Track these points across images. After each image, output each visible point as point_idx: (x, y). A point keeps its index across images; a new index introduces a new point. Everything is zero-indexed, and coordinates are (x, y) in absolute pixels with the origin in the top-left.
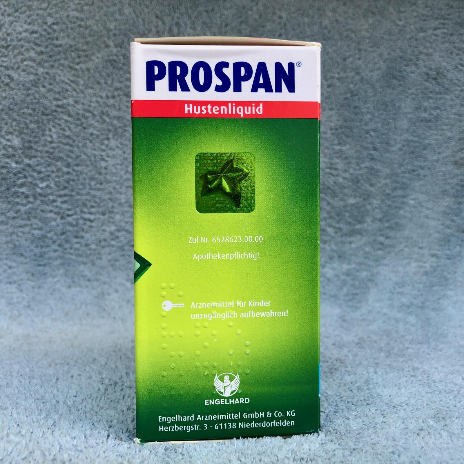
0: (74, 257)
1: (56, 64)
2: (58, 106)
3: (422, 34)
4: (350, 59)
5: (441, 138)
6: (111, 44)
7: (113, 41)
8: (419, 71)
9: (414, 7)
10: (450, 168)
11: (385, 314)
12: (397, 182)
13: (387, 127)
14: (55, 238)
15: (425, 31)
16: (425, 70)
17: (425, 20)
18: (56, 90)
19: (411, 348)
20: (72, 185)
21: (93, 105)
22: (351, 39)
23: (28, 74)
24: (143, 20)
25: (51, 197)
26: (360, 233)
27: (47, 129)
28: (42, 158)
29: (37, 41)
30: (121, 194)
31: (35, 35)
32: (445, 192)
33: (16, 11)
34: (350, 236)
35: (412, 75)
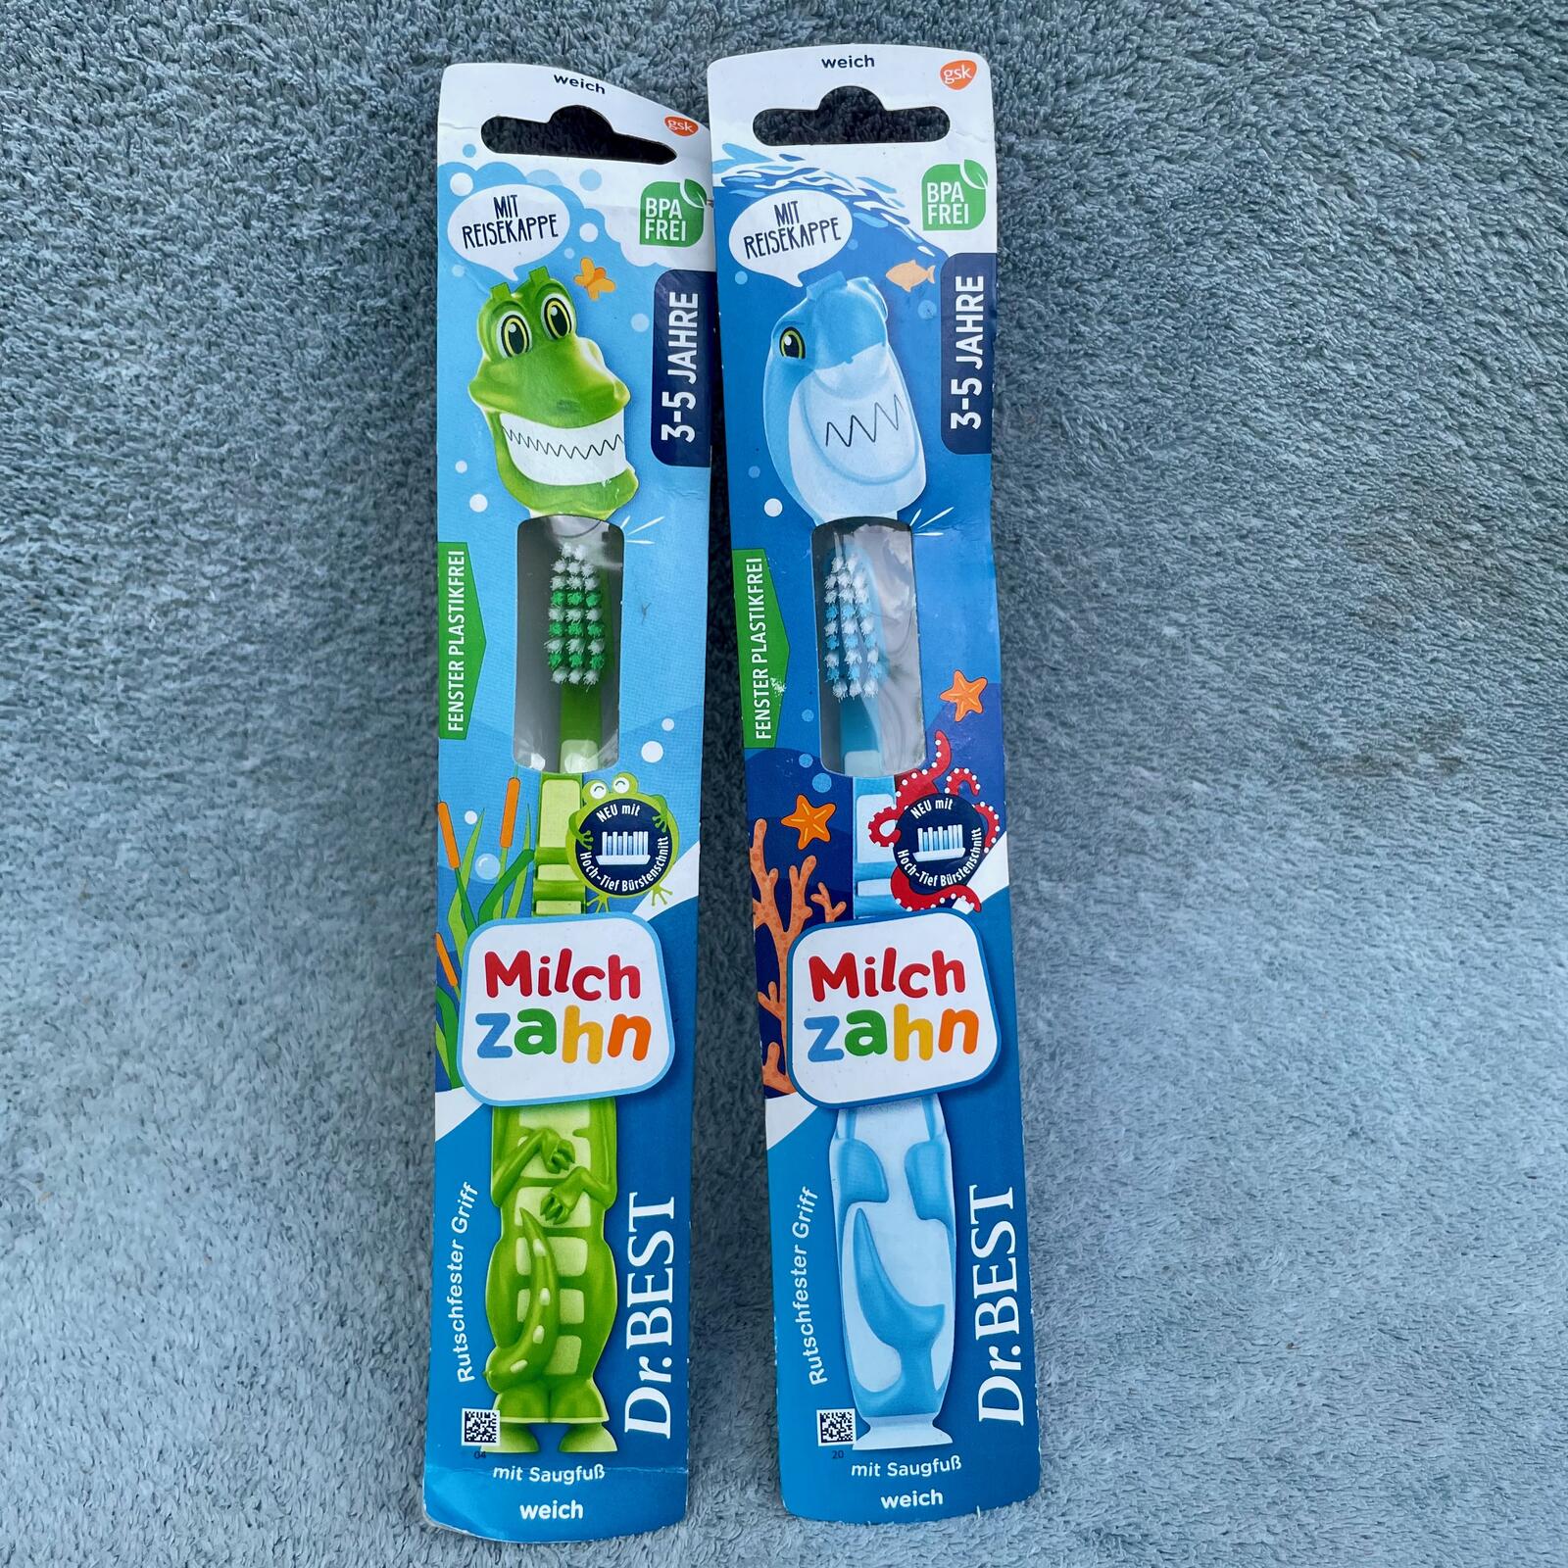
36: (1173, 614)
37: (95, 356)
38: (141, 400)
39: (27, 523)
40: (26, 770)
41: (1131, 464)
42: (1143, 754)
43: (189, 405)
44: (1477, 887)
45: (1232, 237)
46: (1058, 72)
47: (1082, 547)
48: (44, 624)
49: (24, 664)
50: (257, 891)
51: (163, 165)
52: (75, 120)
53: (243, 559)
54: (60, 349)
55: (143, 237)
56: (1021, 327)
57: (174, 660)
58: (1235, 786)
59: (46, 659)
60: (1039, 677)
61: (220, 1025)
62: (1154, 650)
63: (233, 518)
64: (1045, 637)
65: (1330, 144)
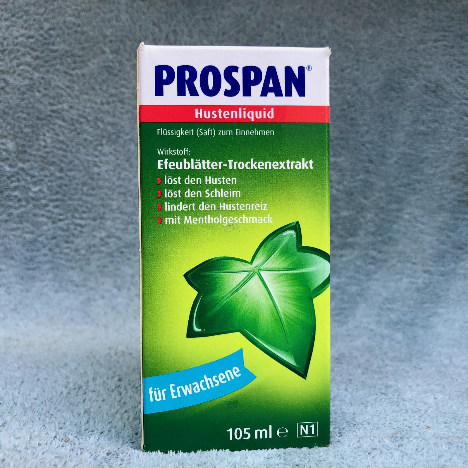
0: (63, 262)
1: (51, 70)
2: (53, 111)
3: (422, 46)
4: (349, 70)
5: (439, 151)
6: (107, 50)
7: (109, 48)
8: (417, 83)
9: (414, 19)
10: (447, 182)
11: (372, 330)
12: (391, 195)
13: (383, 139)
14: (45, 242)
15: (425, 43)
16: (424, 82)
17: (425, 32)
18: (51, 94)
19: (390, 366)
20: (64, 190)
21: (87, 110)
22: (350, 49)
23: (24, 78)
24: (140, 27)
25: (44, 202)
26: (351, 246)
27: (41, 134)
28: (35, 162)
29: (33, 46)
30: (113, 200)
31: (31, 40)
32: (441, 207)
33: (13, 16)
34: (341, 249)
35: (411, 87)
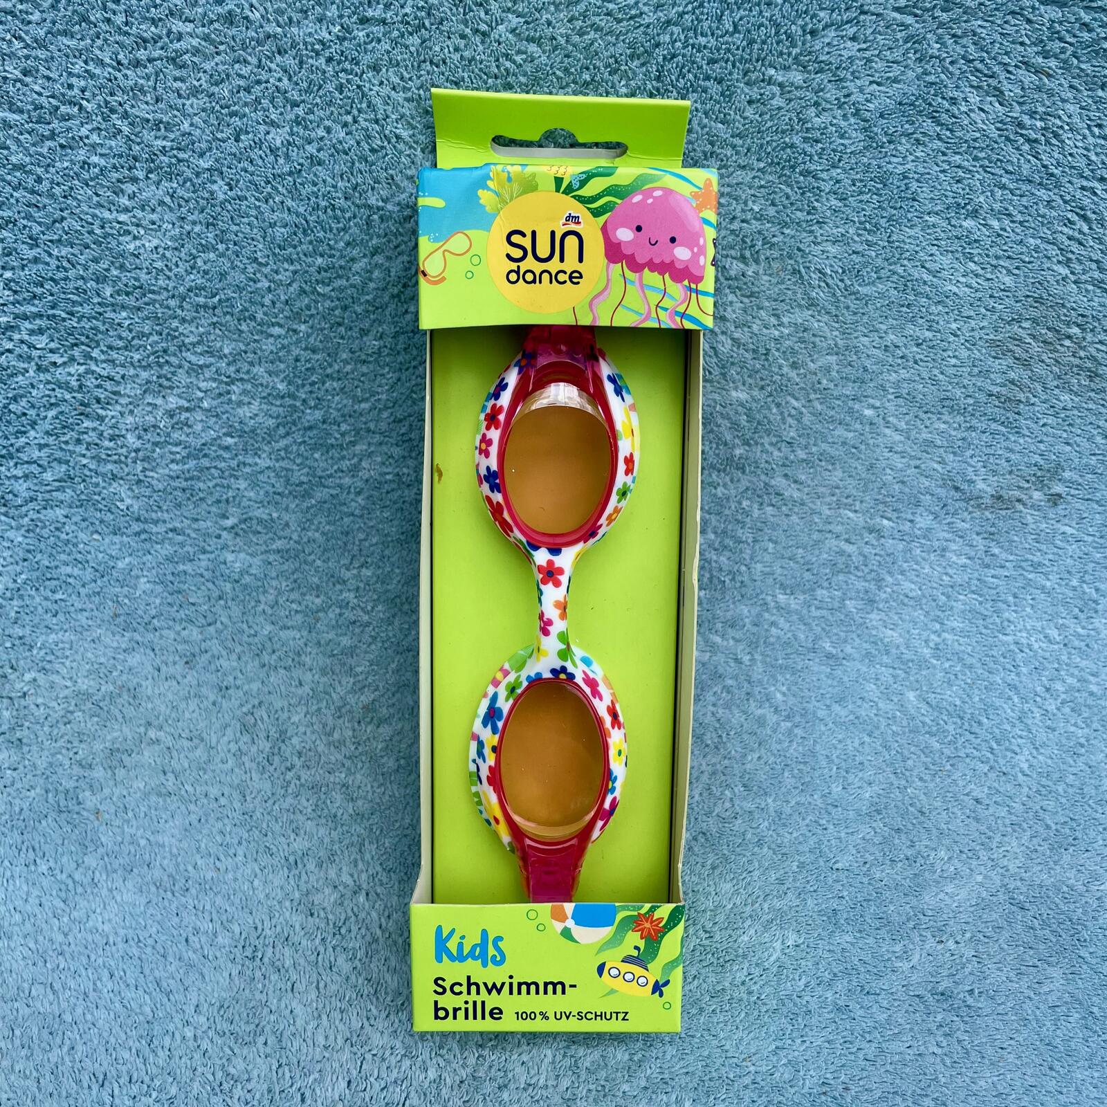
36: (871, 401)
37: (128, 232)
38: (159, 264)
39: (76, 352)
40: (74, 528)
41: (845, 297)
42: (850, 501)
43: (192, 268)
44: (1074, 588)
45: (919, 136)
46: (806, 24)
47: (810, 356)
48: (87, 424)
49: (72, 452)
50: (236, 611)
51: (180, 96)
52: (119, 63)
53: (229, 377)
54: (103, 227)
55: (164, 147)
56: (773, 204)
57: (178, 449)
58: (911, 521)
59: (87, 449)
60: (779, 449)
61: (214, 704)
62: (858, 426)
63: (221, 348)
64: (783, 419)
65: (989, 69)
